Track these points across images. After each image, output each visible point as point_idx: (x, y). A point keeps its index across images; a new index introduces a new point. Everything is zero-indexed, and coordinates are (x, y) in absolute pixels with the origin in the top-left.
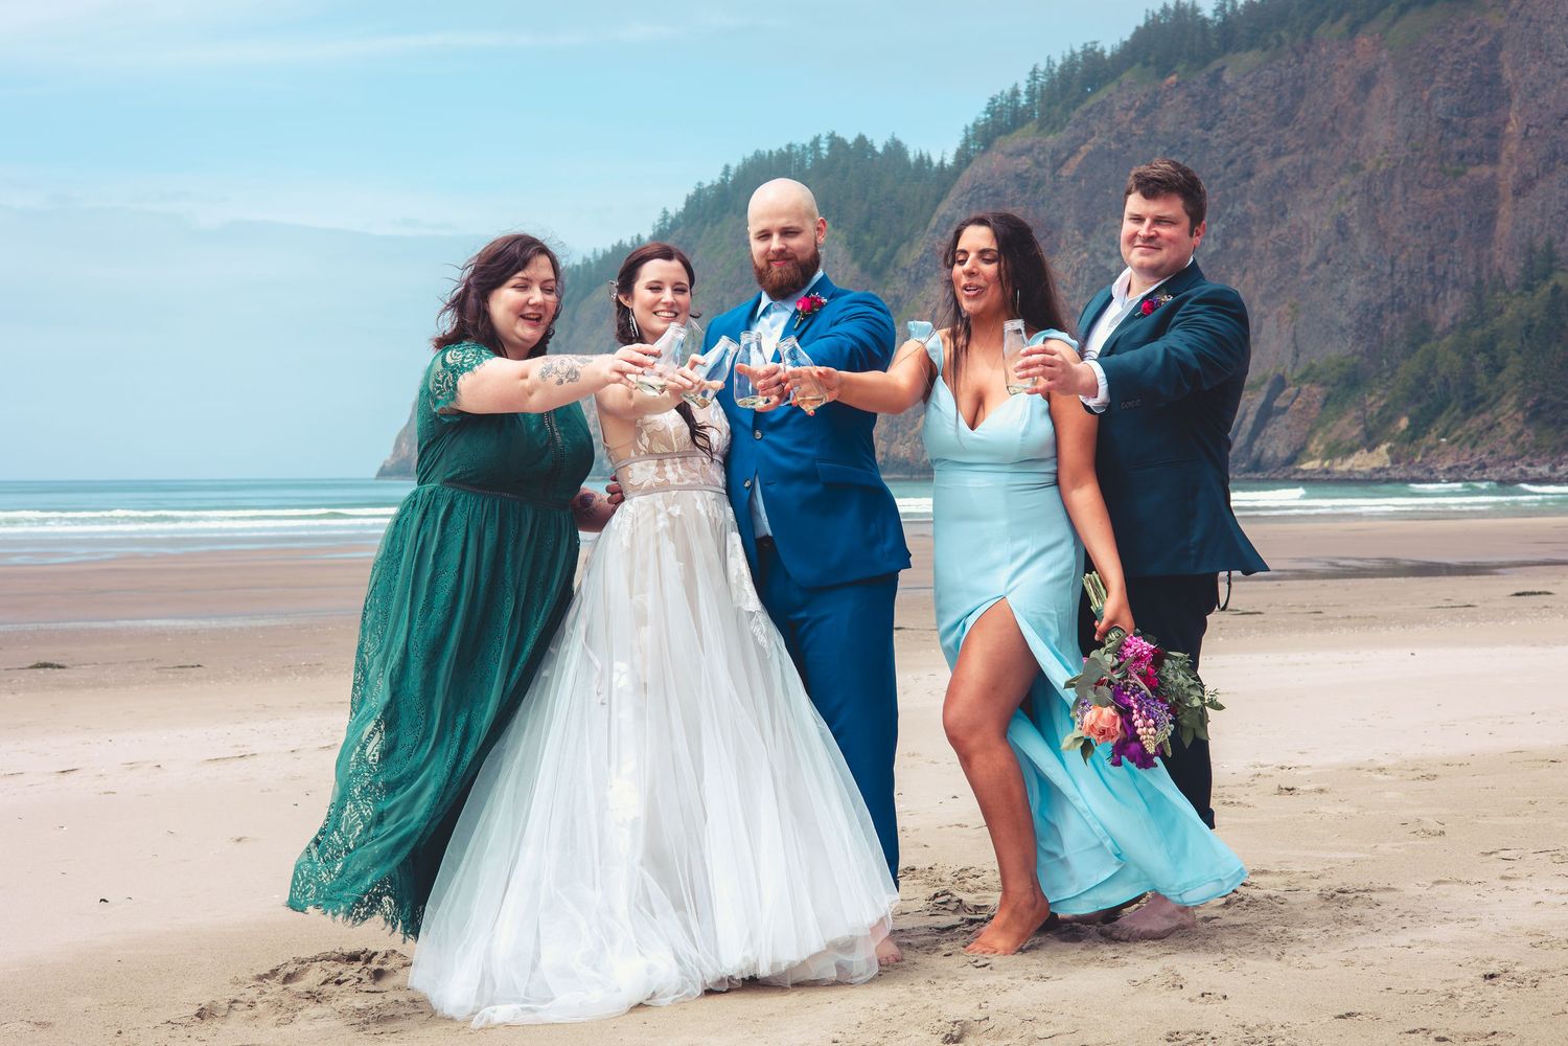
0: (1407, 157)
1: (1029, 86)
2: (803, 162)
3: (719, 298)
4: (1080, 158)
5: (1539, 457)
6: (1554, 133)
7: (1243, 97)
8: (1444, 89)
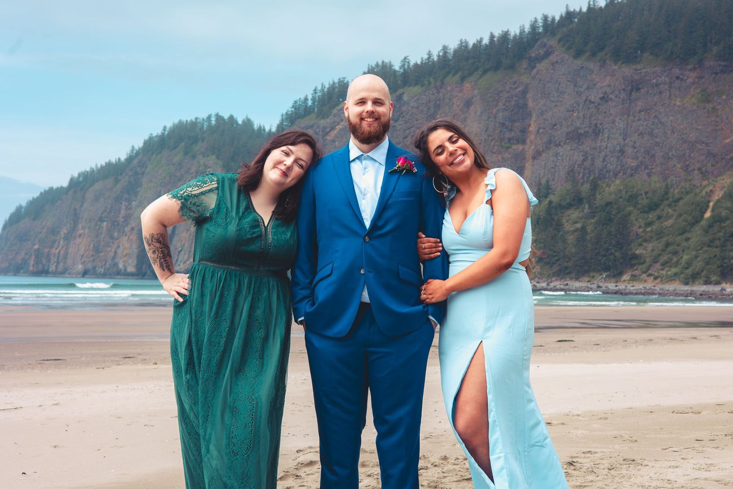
0: (485, 139)
1: (313, 97)
2: (203, 127)
3: (158, 190)
4: (336, 132)
5: (542, 279)
6: (550, 131)
7: (412, 107)
8: (502, 109)
